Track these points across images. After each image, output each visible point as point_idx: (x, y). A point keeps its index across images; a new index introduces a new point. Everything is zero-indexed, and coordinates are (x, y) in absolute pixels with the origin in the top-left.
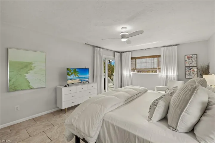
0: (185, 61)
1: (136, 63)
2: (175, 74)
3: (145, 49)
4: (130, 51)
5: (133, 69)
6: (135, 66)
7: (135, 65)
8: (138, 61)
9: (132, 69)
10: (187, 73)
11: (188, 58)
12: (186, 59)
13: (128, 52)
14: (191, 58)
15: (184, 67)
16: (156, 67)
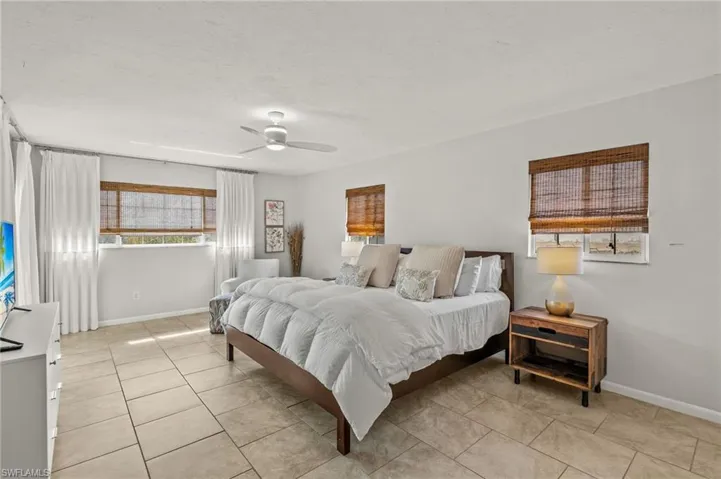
0: (265, 212)
1: (118, 206)
2: (251, 244)
3: (165, 162)
4: (98, 154)
5: (108, 230)
6: (118, 217)
7: (115, 215)
8: (127, 198)
9: (102, 231)
10: (269, 240)
11: (271, 206)
12: (268, 210)
13: (93, 154)
14: (275, 209)
15: (264, 227)
16: (198, 223)
